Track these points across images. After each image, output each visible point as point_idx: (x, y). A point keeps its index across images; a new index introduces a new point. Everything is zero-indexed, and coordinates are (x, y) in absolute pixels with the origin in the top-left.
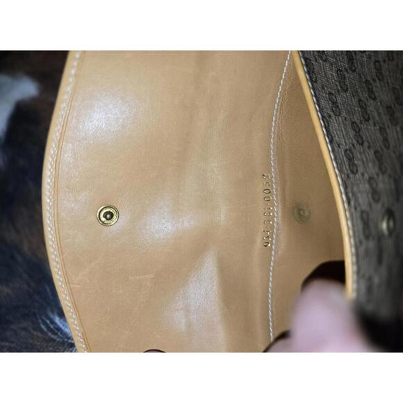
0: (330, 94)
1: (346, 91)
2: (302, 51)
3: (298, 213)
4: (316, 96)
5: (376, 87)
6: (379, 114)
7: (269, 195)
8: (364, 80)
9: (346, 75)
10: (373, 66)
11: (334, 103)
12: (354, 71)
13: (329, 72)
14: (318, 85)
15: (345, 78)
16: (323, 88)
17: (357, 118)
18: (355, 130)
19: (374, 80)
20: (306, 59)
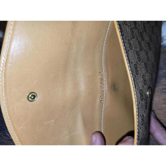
0: (128, 40)
1: (134, 38)
2: (118, 21)
3: (114, 87)
4: (124, 42)
5: (144, 35)
6: (145, 47)
7: (102, 81)
8: (140, 32)
9: (134, 30)
10: (143, 26)
11: (130, 44)
12: (136, 28)
13: (128, 30)
14: (124, 37)
15: (133, 32)
16: (126, 38)
17: (138, 49)
18: (137, 55)
19: (143, 32)
20: (120, 25)
